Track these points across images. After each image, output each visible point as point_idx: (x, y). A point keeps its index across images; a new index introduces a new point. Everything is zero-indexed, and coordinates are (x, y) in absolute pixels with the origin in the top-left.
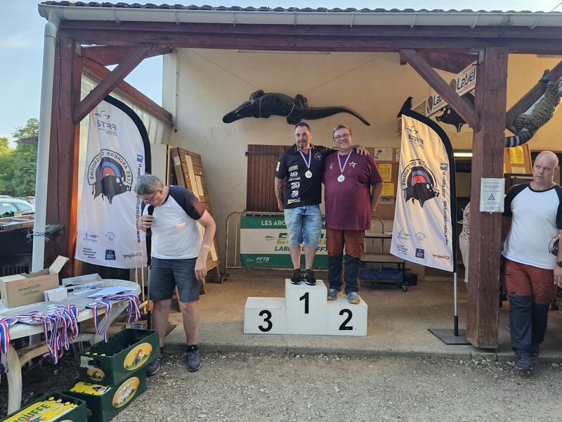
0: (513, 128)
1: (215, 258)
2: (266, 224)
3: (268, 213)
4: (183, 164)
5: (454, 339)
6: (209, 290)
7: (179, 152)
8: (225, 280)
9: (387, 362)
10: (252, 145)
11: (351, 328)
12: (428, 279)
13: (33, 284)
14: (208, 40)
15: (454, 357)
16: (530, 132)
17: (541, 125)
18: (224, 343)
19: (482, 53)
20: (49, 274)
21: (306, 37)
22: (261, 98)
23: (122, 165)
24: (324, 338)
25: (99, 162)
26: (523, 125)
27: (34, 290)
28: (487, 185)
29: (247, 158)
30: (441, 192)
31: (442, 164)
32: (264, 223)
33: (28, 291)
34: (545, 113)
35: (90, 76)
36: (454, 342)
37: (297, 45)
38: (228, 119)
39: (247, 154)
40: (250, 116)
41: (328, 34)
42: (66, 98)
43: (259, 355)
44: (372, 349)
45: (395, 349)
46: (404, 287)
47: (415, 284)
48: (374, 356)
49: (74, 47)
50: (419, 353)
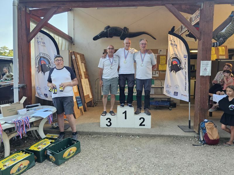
0: (216, 38)
1: (91, 97)
4: (76, 59)
5: (188, 129)
6: (88, 110)
7: (74, 53)
8: (96, 106)
9: (159, 139)
10: (105, 50)
11: (144, 125)
12: (181, 105)
13: (13, 108)
15: (187, 137)
16: (223, 40)
17: (229, 37)
18: (92, 131)
19: (202, 5)
20: (20, 103)
21: (123, 1)
22: (109, 29)
23: (49, 59)
24: (133, 129)
25: (39, 58)
26: (221, 37)
27: (13, 110)
28: (203, 64)
30: (184, 67)
31: (184, 55)
33: (11, 110)
34: (231, 31)
35: (34, 22)
36: (188, 131)
37: (119, 4)
39: (104, 53)
40: (104, 37)
43: (105, 136)
44: (152, 134)
45: (162, 134)
46: (170, 108)
47: (175, 107)
48: (153, 136)
49: (26, 10)
50: (173, 136)
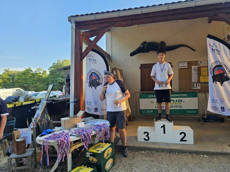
1: (130, 111)
2: (150, 96)
3: (151, 92)
4: (117, 74)
6: (129, 124)
7: (115, 69)
8: (134, 120)
10: (142, 64)
13: (73, 121)
14: (130, 22)
18: (143, 146)
20: (76, 117)
21: (172, 15)
22: (146, 44)
23: (98, 74)
27: (73, 123)
29: (140, 69)
32: (149, 96)
33: (71, 123)
35: (85, 42)
37: (168, 19)
38: (132, 55)
39: (140, 68)
40: (141, 52)
41: (182, 12)
42: (78, 51)
43: (158, 152)
47: (223, 122)
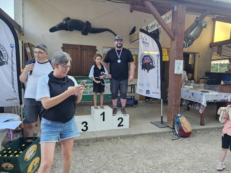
0: (186, 40)
4: (32, 52)
5: (162, 125)
10: (64, 44)
11: (122, 125)
12: (141, 102)
15: (164, 133)
16: (192, 42)
17: (196, 39)
19: (176, 7)
22: (69, 21)
24: (112, 131)
26: (190, 39)
28: (177, 63)
30: (156, 66)
34: (197, 34)
39: (62, 48)
44: (133, 133)
45: (143, 132)
46: (134, 106)
47: (137, 104)
48: (134, 136)
50: (151, 133)
